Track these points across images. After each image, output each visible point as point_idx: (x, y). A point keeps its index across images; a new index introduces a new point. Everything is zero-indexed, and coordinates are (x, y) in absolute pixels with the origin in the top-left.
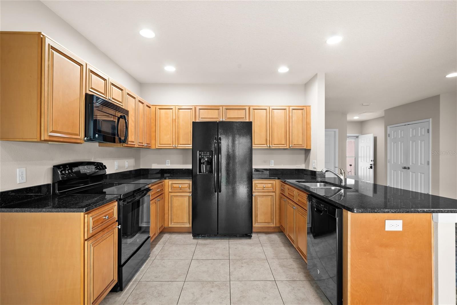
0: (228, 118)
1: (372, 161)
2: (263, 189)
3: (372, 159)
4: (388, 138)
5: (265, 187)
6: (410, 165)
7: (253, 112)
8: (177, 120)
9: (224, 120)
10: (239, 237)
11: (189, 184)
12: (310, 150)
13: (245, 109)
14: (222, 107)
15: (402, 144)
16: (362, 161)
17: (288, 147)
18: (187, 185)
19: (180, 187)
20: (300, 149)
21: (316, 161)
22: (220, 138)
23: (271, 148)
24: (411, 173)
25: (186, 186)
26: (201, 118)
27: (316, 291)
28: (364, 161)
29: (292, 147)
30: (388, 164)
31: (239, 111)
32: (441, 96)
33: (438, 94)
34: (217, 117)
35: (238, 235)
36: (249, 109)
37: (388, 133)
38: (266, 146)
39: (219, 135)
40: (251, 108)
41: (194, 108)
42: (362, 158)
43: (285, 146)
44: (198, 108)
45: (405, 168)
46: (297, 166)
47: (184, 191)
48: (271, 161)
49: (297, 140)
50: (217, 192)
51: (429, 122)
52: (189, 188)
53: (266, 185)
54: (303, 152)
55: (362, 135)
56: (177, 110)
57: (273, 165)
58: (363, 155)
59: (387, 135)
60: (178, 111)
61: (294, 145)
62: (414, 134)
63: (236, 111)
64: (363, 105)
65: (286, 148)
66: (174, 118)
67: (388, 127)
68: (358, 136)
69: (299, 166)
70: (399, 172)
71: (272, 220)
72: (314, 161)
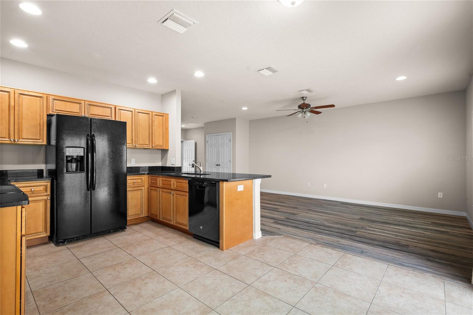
0: (91, 114)
1: (193, 161)
2: (134, 185)
3: (194, 160)
4: (207, 144)
5: (135, 183)
6: (220, 163)
7: (119, 113)
8: (16, 108)
9: (87, 115)
10: (113, 232)
11: (46, 186)
12: (168, 150)
13: (111, 108)
14: (84, 102)
15: (211, 148)
16: (186, 161)
17: (151, 147)
18: (43, 187)
19: (33, 190)
20: (158, 149)
21: (174, 159)
22: (93, 135)
23: (137, 147)
24: (221, 168)
25: (42, 189)
26: (56, 110)
27: (197, 242)
28: (187, 161)
29: (154, 148)
30: (207, 163)
31: (104, 109)
32: (236, 119)
33: (235, 117)
34: (78, 112)
35: (112, 230)
36: (115, 108)
37: (207, 140)
38: (132, 145)
39: (92, 132)
40: (117, 108)
41: (46, 96)
42: (186, 160)
43: (149, 146)
44: (51, 98)
45: (217, 165)
46: (155, 164)
47: (38, 195)
48: (132, 160)
49: (158, 142)
50: (90, 191)
51: (230, 134)
52: (46, 191)
53: (137, 180)
54: (160, 152)
55: (186, 140)
56: (16, 95)
57: (134, 164)
58: (186, 157)
59: (206, 142)
60: (19, 97)
61: (156, 145)
62: (216, 142)
63: (101, 108)
64: (193, 117)
65: (149, 147)
66: (12, 104)
67: (207, 135)
68: (183, 141)
69: (157, 164)
70: (214, 168)
71: (142, 211)
72: (172, 159)
